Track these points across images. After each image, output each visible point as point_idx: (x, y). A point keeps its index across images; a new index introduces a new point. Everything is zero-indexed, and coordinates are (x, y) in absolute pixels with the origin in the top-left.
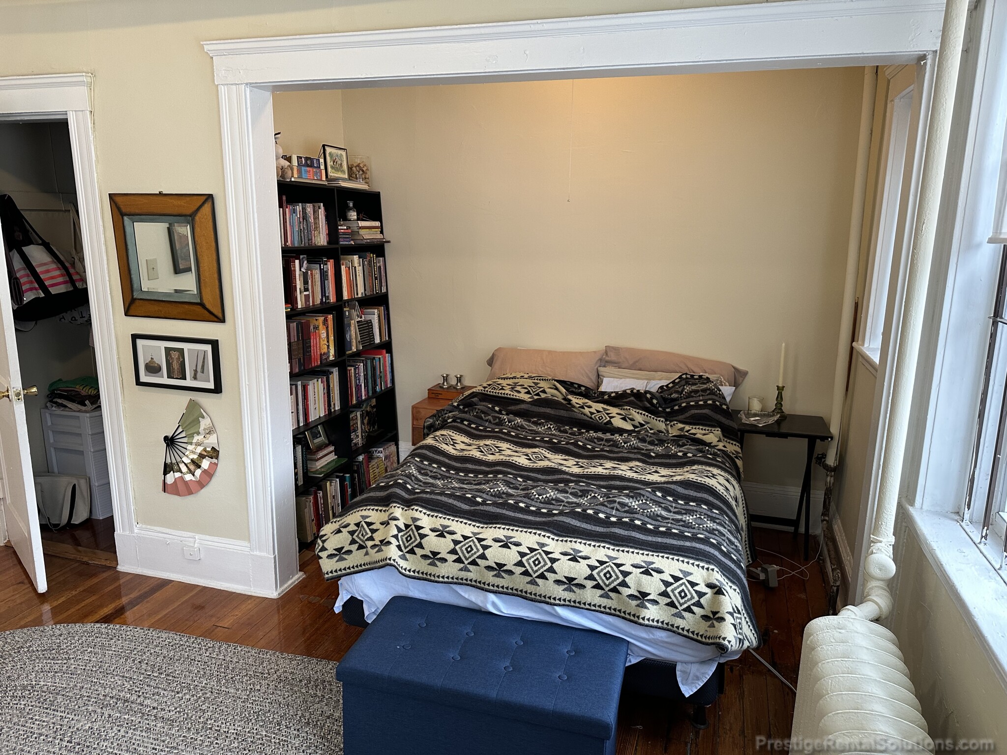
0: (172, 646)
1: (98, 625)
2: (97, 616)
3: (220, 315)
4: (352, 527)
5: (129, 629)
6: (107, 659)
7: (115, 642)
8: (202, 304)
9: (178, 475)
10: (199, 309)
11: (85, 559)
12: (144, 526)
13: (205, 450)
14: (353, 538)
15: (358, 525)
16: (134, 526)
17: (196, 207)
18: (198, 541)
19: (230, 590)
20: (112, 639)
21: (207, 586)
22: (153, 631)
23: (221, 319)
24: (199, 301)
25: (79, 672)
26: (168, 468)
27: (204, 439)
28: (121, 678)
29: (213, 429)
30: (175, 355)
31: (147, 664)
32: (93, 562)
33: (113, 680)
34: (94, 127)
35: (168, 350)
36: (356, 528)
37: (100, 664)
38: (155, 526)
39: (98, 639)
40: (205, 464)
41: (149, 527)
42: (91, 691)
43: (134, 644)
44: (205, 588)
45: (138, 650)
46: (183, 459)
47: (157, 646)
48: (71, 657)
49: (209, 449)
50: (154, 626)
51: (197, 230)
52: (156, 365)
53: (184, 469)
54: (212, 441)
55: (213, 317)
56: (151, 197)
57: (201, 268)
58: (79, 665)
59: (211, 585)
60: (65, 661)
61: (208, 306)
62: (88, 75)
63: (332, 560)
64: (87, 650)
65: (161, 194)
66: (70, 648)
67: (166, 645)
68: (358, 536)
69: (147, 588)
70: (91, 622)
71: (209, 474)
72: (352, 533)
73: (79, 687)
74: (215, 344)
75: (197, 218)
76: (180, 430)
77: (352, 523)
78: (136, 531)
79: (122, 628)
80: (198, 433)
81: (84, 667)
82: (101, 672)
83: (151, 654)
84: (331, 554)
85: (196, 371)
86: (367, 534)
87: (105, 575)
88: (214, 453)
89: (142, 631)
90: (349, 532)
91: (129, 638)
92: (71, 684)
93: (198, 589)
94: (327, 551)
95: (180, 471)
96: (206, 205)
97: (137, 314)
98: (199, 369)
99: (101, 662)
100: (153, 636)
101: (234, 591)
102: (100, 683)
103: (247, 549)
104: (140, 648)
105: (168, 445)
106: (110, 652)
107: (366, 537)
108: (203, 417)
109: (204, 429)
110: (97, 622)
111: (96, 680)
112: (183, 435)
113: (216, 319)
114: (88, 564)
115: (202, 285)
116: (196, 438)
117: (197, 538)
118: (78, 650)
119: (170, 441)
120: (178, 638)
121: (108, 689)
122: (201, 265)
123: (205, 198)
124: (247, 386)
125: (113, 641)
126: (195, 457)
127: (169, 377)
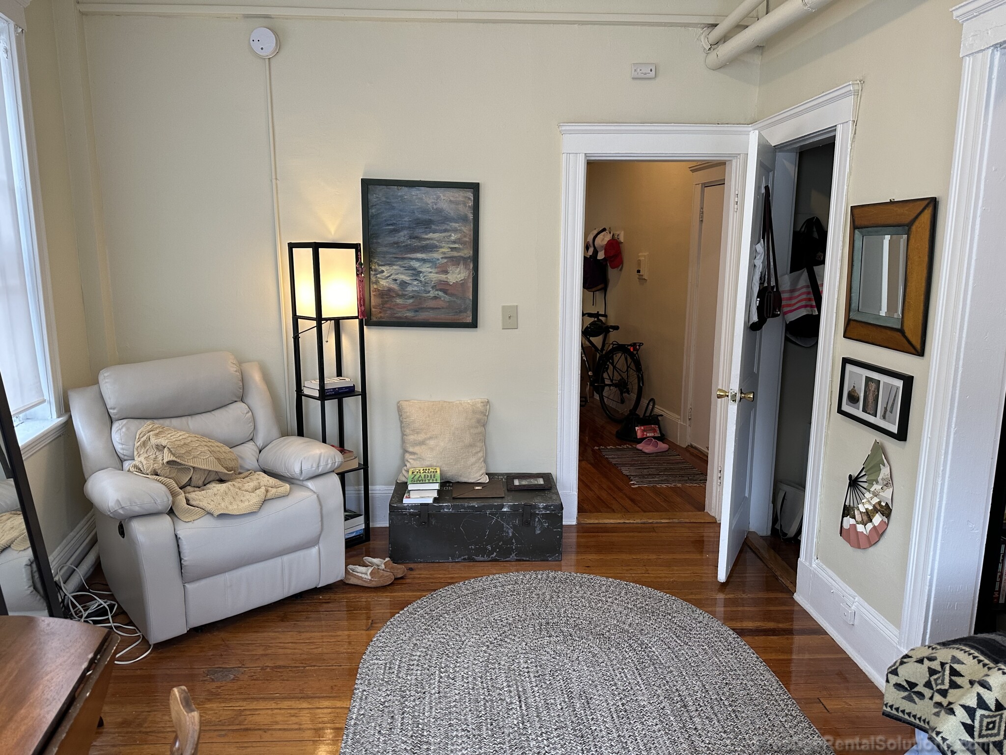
0: (764, 690)
1: (731, 632)
2: (738, 625)
3: (918, 347)
4: (936, 665)
5: (748, 651)
6: (708, 663)
7: (728, 654)
8: (901, 331)
9: (852, 521)
10: (898, 336)
11: (778, 573)
12: (821, 564)
13: (879, 503)
14: (929, 679)
15: (943, 664)
16: (813, 560)
17: (915, 215)
18: (857, 604)
19: (870, 676)
20: (728, 650)
21: (852, 658)
22: (764, 665)
23: (920, 352)
24: (899, 327)
25: (681, 659)
26: (847, 511)
27: (881, 491)
28: (701, 686)
29: (891, 482)
30: (873, 386)
31: (730, 689)
32: (781, 579)
33: (694, 683)
34: (854, 137)
35: (868, 379)
36: (939, 668)
37: (700, 663)
38: (830, 568)
39: (720, 643)
40: (877, 519)
41: (824, 566)
42: (673, 679)
43: (738, 665)
44: (849, 659)
45: (735, 673)
46: (859, 506)
47: (752, 680)
48: (690, 644)
49: (883, 504)
50: (767, 662)
51: (912, 241)
52: (856, 395)
53: (858, 517)
54: (887, 494)
55: (911, 348)
56: (881, 207)
57: (908, 287)
58: (687, 653)
59: (856, 659)
60: (682, 644)
61: (908, 334)
62: (856, 82)
63: (898, 692)
64: (703, 646)
65: (892, 202)
66: (695, 636)
67: (760, 685)
68: (936, 680)
69: (800, 627)
70: (729, 627)
71: (879, 533)
72: (932, 672)
73: (669, 670)
74: (908, 381)
75: (914, 228)
76: (863, 473)
77: (940, 659)
78: (814, 565)
79: (744, 647)
80: (877, 482)
81: (688, 658)
82: (694, 670)
83: (741, 683)
84: (900, 684)
85: (886, 409)
86: (943, 683)
87: (780, 595)
88: (886, 511)
89: (756, 659)
90: (929, 668)
91: (740, 658)
92: (668, 663)
93: (844, 656)
94: (896, 677)
95: (854, 517)
96: (926, 211)
97: (852, 337)
98: (889, 409)
99: (703, 662)
100: (758, 670)
101: (873, 680)
102: (684, 678)
103: (896, 640)
104: (739, 672)
105: (850, 485)
106: (716, 660)
107: (939, 687)
108: (884, 465)
109: (883, 479)
110: (733, 630)
111: (684, 674)
112: (864, 479)
113: (913, 351)
114: (777, 579)
115: (906, 307)
116: (876, 487)
117: (856, 600)
118: (699, 641)
119: (854, 483)
120: (775, 685)
121: (684, 686)
122: (909, 284)
123: (926, 202)
124: (929, 440)
125: (728, 652)
126: (871, 508)
127: (864, 410)
